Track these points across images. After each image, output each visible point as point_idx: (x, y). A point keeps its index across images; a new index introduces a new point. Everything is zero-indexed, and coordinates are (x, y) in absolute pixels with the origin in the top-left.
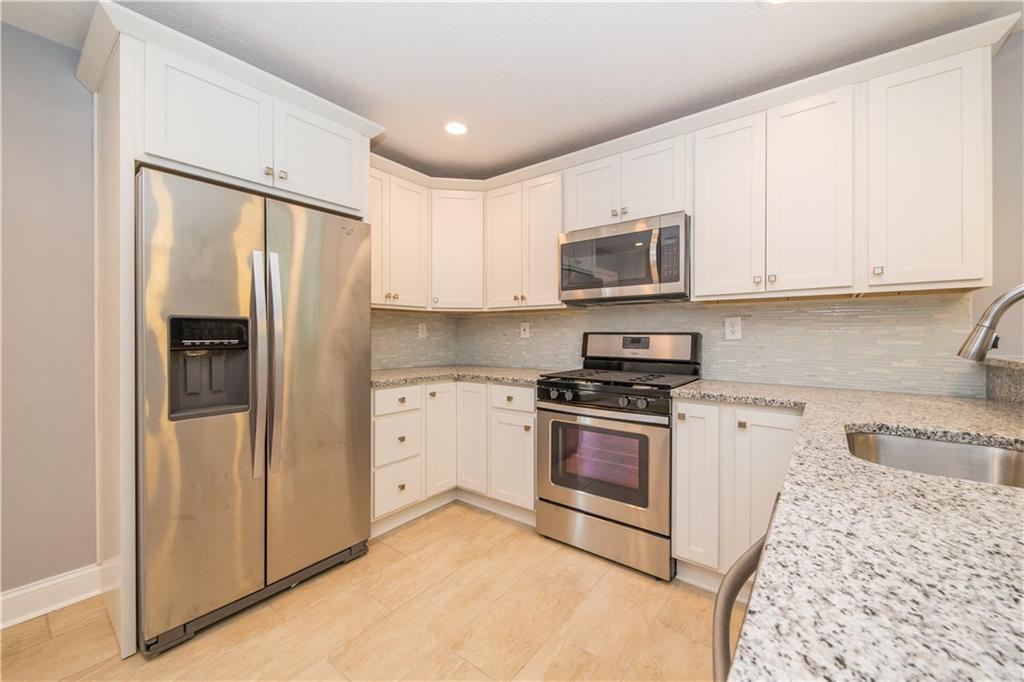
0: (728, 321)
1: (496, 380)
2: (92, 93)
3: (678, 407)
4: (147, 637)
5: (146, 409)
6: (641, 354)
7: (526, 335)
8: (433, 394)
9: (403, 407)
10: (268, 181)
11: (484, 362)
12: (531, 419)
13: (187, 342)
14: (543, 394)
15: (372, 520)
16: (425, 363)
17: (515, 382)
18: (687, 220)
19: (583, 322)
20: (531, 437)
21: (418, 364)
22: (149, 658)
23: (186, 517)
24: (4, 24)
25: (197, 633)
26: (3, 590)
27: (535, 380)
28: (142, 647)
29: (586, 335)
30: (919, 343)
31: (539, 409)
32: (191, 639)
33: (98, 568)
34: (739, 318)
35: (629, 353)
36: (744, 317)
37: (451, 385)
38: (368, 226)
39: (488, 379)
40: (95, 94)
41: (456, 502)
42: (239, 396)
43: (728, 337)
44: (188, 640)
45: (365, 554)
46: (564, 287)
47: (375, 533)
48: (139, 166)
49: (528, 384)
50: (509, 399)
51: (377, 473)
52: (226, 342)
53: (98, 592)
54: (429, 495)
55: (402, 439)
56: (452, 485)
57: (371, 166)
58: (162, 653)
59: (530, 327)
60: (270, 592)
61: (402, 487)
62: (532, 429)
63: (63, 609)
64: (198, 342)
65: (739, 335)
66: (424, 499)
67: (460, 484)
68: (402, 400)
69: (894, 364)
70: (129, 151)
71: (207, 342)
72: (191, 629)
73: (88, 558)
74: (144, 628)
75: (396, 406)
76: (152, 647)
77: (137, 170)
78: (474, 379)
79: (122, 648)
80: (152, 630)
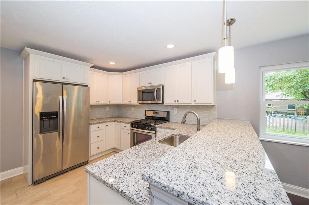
0: (175, 108)
1: (122, 122)
2: (23, 60)
3: (157, 129)
4: (34, 180)
5: (34, 132)
6: (157, 115)
7: (133, 110)
8: (107, 126)
9: (99, 129)
10: (64, 80)
11: (124, 116)
12: (129, 132)
13: (44, 117)
14: (132, 126)
15: (90, 156)
16: (109, 117)
17: (126, 123)
18: (163, 87)
19: (146, 108)
20: (129, 135)
21: (107, 117)
22: (34, 185)
23: (43, 155)
24: (1, 47)
25: (46, 180)
26: (1, 172)
27: (130, 122)
28: (33, 183)
29: (146, 111)
30: (208, 115)
31: (131, 129)
32: (44, 181)
33: (23, 167)
34: (177, 108)
35: (155, 115)
36: (178, 108)
37: (112, 123)
38: (89, 88)
39: (121, 122)
40: (24, 61)
41: (114, 151)
42: (56, 128)
43: (175, 112)
44: (43, 182)
45: (88, 164)
46: (138, 100)
47: (91, 159)
48: (34, 81)
49: (129, 123)
50: (125, 126)
51: (92, 145)
52: (53, 117)
53: (23, 173)
54: (106, 150)
55: (98, 137)
56: (113, 147)
57: (90, 71)
58: (38, 184)
59: (135, 108)
60: (63, 172)
61: (98, 148)
62: (130, 134)
63: (15, 177)
64: (46, 117)
65: (177, 112)
66: (105, 151)
67: (115, 147)
68: (98, 127)
69: (204, 119)
70: (32, 77)
71: (48, 117)
72: (44, 179)
73: (21, 165)
74: (34, 179)
75: (97, 129)
76: (35, 183)
77: (33, 82)
78: (118, 121)
79: (29, 183)
80: (36, 179)
